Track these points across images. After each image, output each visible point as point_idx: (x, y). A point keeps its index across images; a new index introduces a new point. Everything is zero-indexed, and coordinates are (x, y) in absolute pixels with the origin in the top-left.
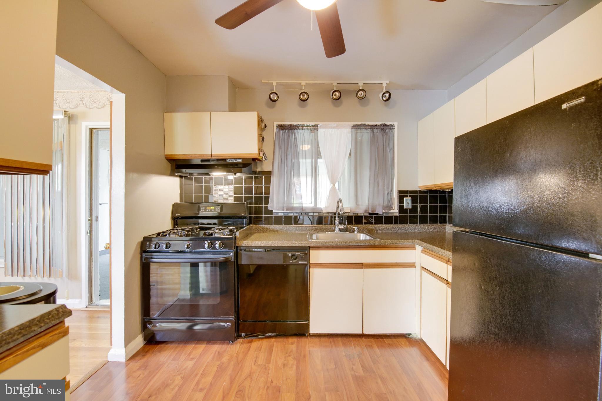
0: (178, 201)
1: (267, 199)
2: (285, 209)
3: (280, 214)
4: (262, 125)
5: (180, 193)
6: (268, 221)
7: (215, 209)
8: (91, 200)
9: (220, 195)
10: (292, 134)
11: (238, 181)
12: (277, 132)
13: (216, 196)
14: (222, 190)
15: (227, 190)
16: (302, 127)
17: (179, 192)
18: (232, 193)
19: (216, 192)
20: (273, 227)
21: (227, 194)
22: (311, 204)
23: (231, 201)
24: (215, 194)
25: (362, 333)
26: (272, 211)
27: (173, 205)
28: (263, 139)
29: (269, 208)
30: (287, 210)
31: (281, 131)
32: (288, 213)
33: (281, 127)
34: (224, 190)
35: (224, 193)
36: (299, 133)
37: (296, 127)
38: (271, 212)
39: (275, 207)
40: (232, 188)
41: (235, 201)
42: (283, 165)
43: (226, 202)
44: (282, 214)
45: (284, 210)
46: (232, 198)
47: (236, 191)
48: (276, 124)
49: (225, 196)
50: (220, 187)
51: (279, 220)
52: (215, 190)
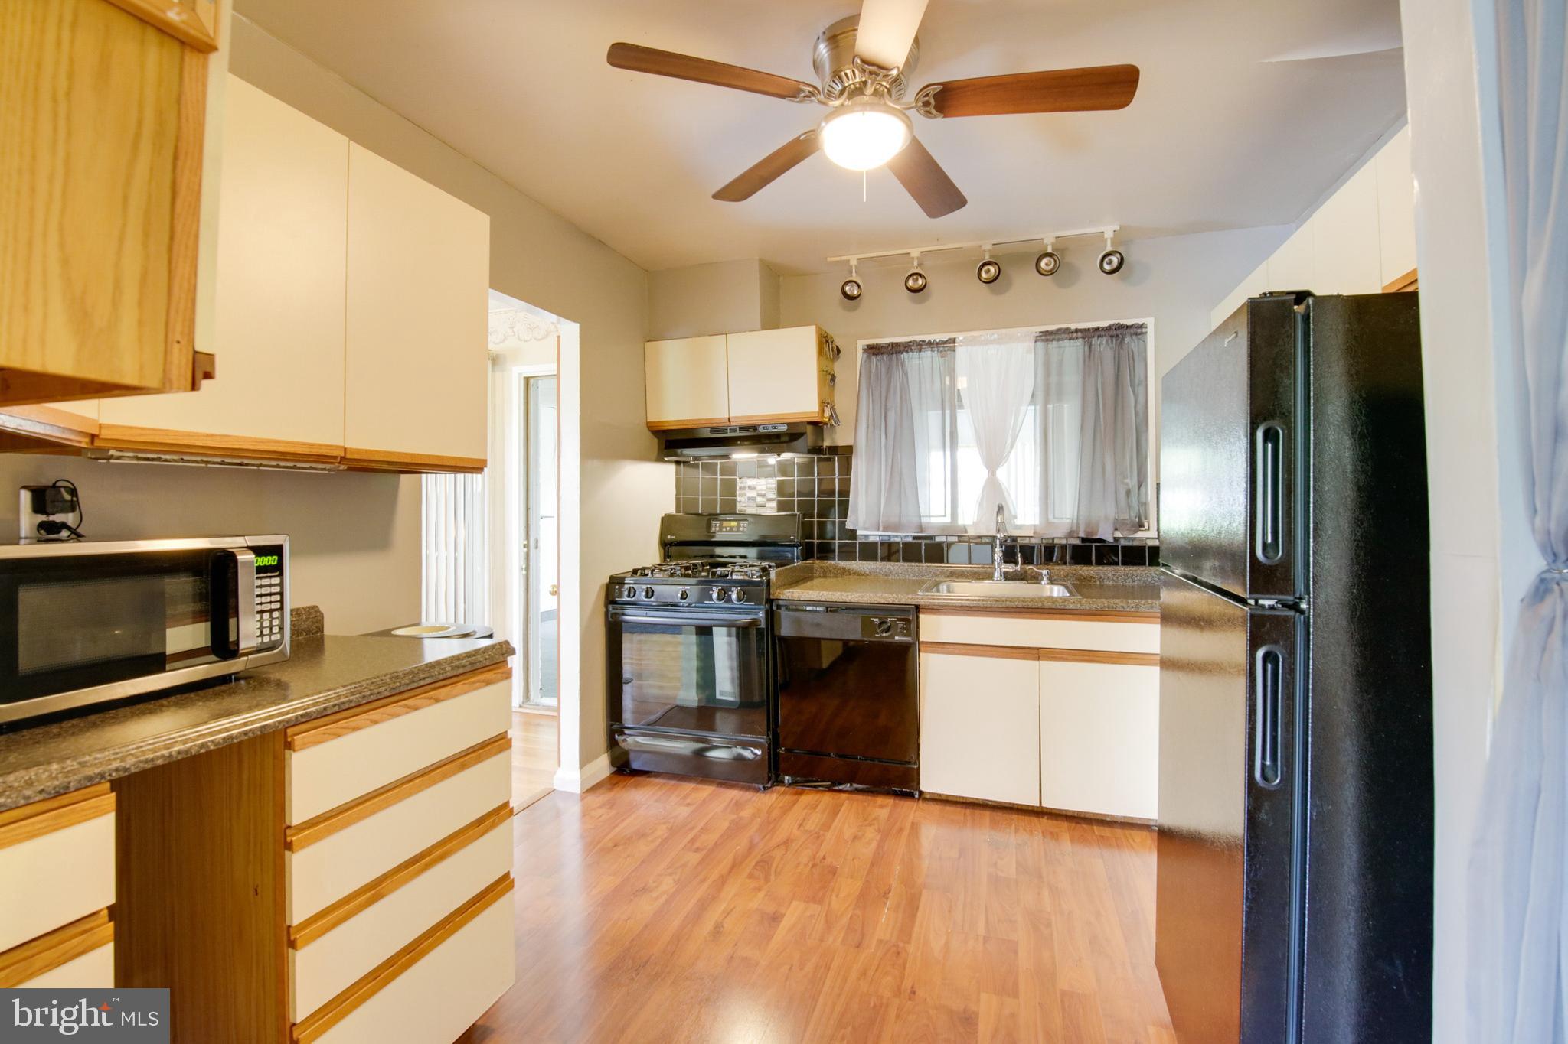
0: (672, 510)
1: (844, 507)
2: (881, 529)
3: (872, 539)
4: (829, 349)
5: (676, 495)
6: (848, 553)
7: (738, 527)
8: (528, 509)
9: (749, 499)
10: (897, 363)
11: (784, 469)
12: (864, 359)
13: (743, 499)
14: (754, 489)
15: (764, 488)
16: (920, 346)
17: (674, 492)
18: (773, 494)
19: (743, 492)
20: (856, 565)
21: (763, 495)
22: (945, 516)
23: (771, 509)
24: (741, 495)
25: (1038, 805)
26: (854, 531)
27: (663, 519)
28: (833, 378)
29: (849, 525)
30: (885, 529)
31: (874, 359)
32: (889, 536)
33: (873, 350)
34: (759, 488)
35: (758, 495)
36: (911, 359)
37: (907, 347)
38: (853, 534)
39: (861, 524)
40: (772, 483)
41: (779, 511)
42: (877, 432)
43: (762, 512)
44: (877, 539)
45: (878, 530)
46: (774, 504)
47: (781, 489)
48: (861, 344)
49: (760, 500)
50: (751, 482)
51: (869, 552)
52: (741, 488)
